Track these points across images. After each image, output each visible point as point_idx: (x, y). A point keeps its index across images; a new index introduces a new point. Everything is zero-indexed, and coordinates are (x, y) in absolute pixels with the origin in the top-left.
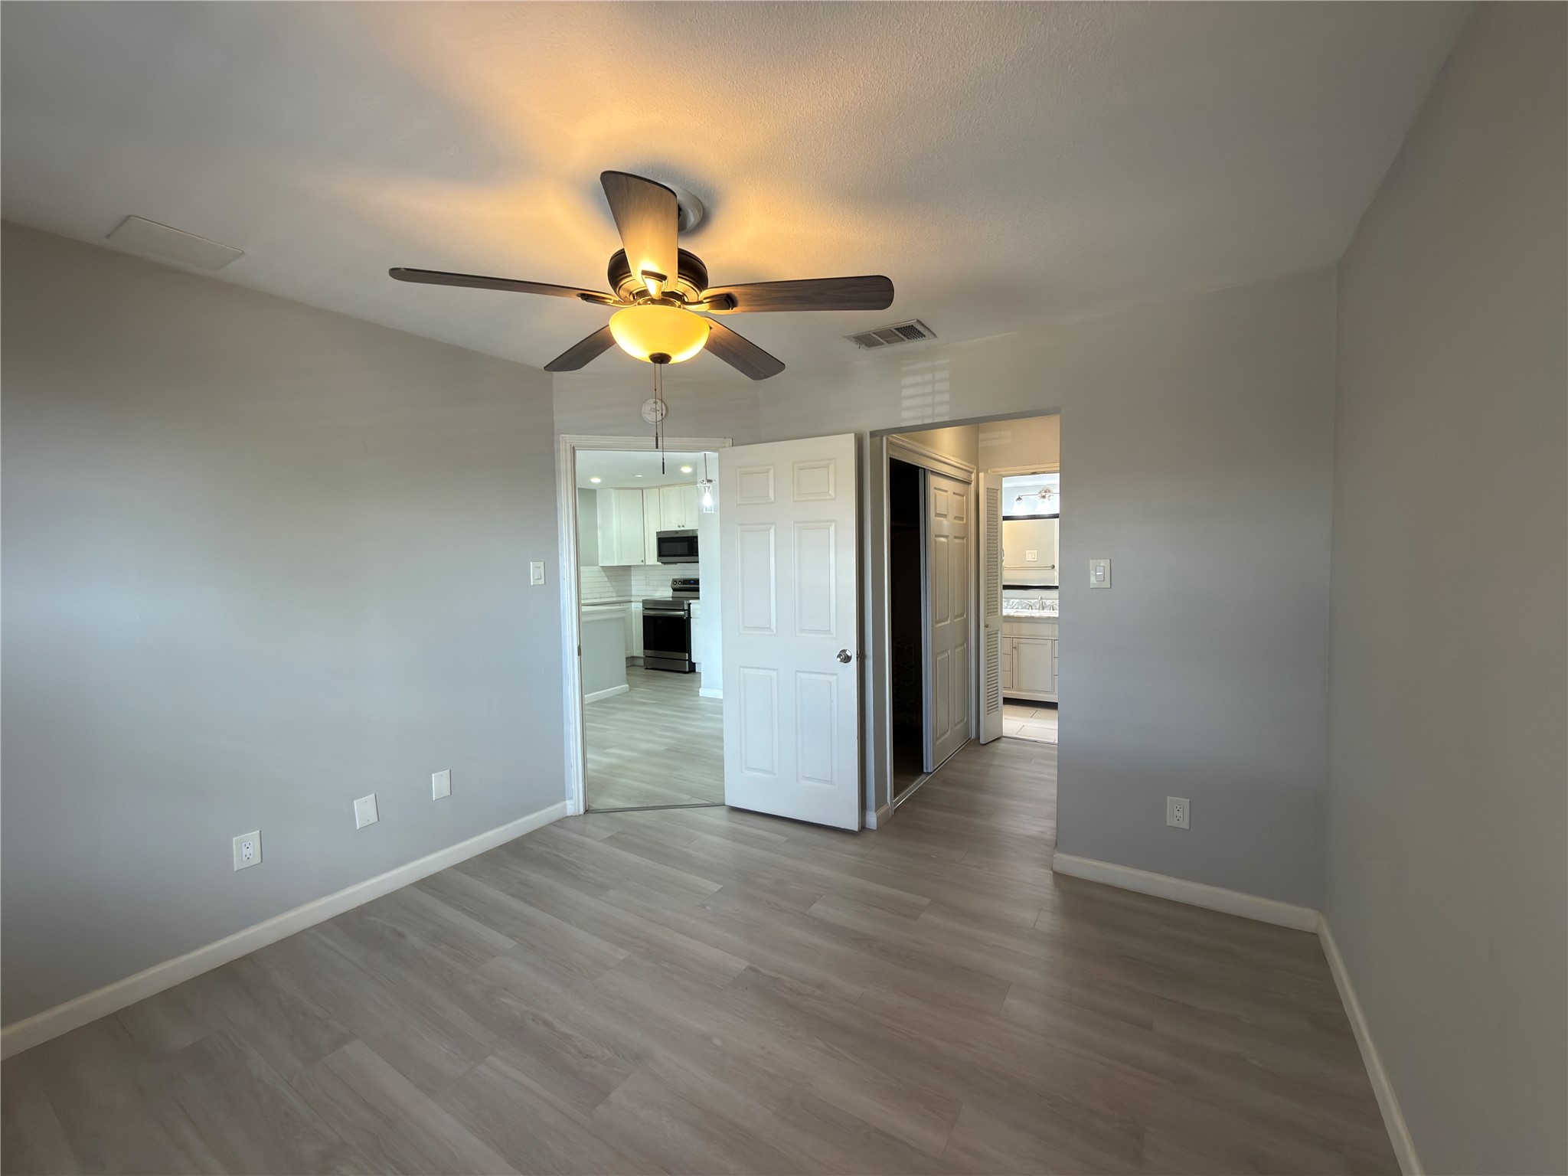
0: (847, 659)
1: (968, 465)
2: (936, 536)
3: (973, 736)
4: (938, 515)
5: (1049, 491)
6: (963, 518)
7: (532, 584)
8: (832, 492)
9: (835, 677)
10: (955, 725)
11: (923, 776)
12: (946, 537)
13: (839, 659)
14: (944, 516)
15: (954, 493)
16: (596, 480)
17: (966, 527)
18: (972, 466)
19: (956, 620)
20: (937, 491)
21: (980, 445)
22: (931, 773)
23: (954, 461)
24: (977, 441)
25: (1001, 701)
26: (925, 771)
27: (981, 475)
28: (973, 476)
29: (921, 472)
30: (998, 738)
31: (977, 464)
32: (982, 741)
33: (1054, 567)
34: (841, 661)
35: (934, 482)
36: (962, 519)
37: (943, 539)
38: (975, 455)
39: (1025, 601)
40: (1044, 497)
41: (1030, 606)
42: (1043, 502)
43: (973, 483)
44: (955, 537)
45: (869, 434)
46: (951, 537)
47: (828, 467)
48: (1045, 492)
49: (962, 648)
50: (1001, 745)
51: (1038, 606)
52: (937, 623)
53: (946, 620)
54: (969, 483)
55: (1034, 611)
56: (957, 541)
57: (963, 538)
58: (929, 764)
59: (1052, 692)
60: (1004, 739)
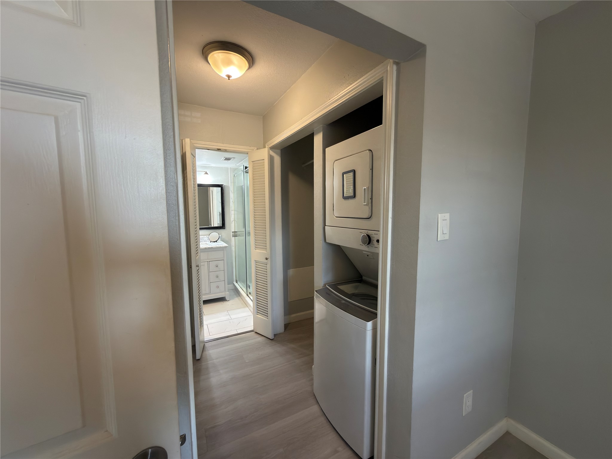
27: (188, 141)
32: (198, 357)
59: (210, 293)
60: (207, 345)
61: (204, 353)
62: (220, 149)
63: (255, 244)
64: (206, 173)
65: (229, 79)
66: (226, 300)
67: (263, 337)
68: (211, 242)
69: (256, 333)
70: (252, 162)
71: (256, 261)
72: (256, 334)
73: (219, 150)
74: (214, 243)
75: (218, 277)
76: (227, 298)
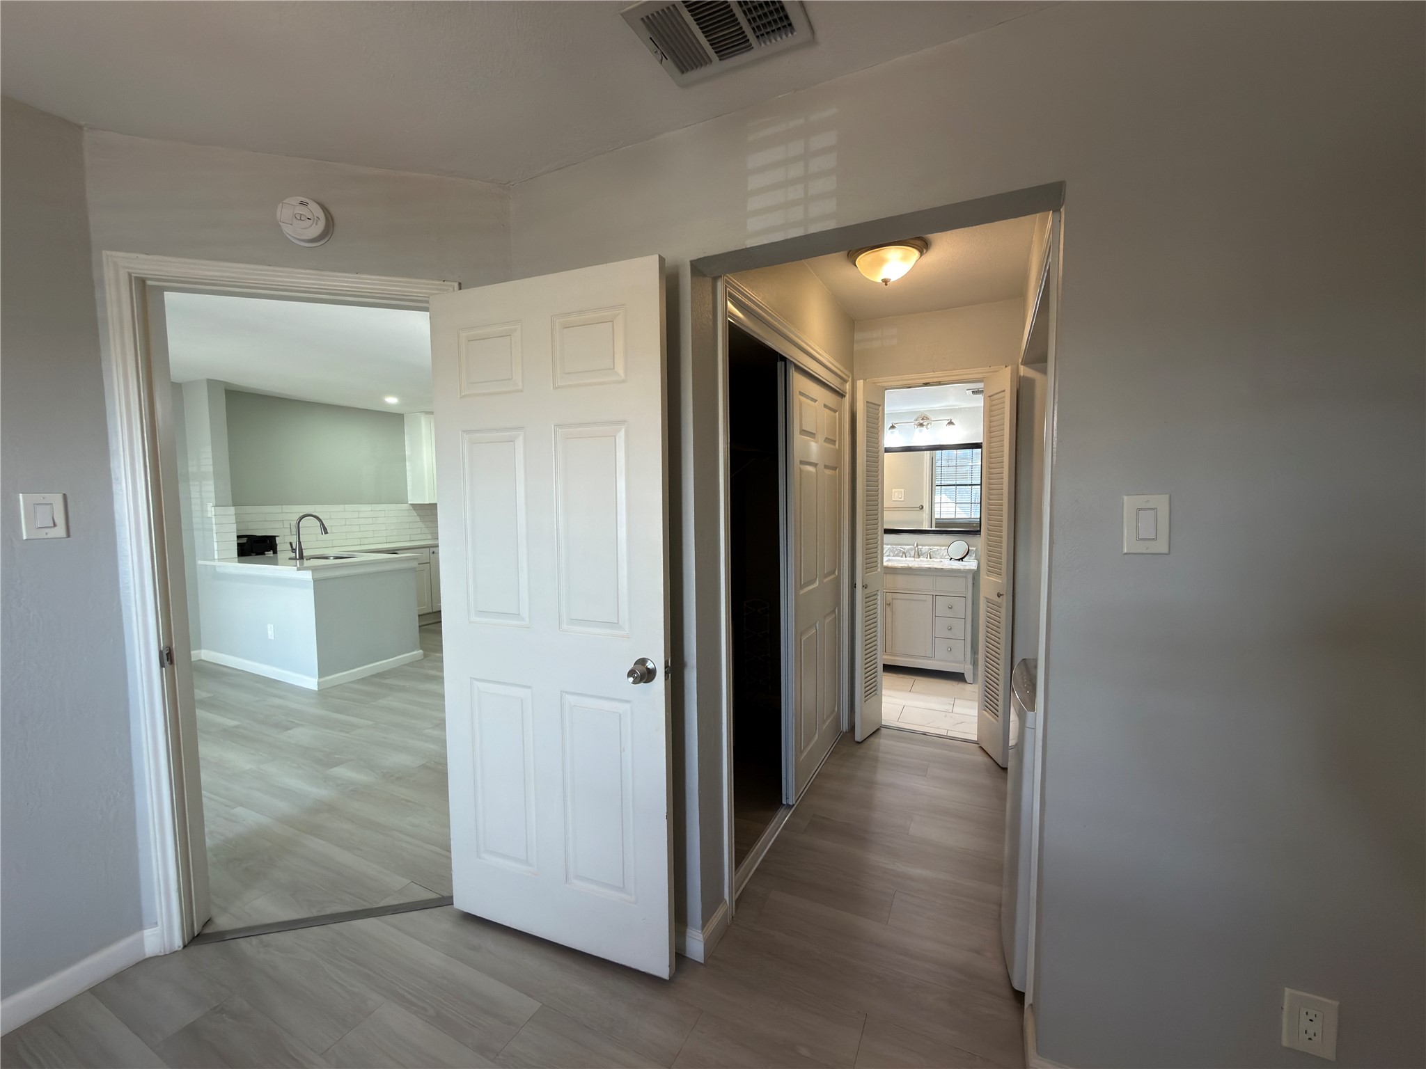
0: (648, 676)
1: (842, 368)
2: (802, 462)
3: (845, 727)
4: (804, 432)
5: (928, 419)
6: (835, 441)
7: (25, 537)
8: (620, 368)
9: (627, 706)
10: (824, 722)
11: (781, 812)
12: (815, 465)
13: (631, 679)
14: (812, 435)
15: (825, 406)
16: (392, 400)
17: (838, 453)
18: (846, 372)
19: (826, 580)
20: (803, 398)
21: (857, 347)
22: (794, 805)
23: (825, 358)
24: (852, 341)
25: (880, 668)
26: (784, 802)
27: (860, 383)
28: (848, 386)
29: (780, 365)
30: (878, 729)
31: (852, 372)
32: (858, 738)
33: (923, 507)
34: (634, 683)
35: (798, 383)
36: (833, 442)
37: (811, 469)
38: (851, 356)
39: (899, 547)
40: (921, 425)
41: (904, 553)
42: (921, 431)
43: (847, 395)
44: (826, 467)
45: (689, 263)
46: (821, 466)
47: (612, 321)
48: (923, 419)
49: (833, 616)
50: (883, 742)
51: (913, 553)
52: (802, 587)
53: (814, 581)
54: (842, 395)
55: (908, 558)
56: (828, 472)
57: (835, 469)
58: (791, 790)
59: (933, 657)
60: (883, 731)
61: (871, 739)
62: (928, 383)
63: (987, 564)
64: (951, 423)
65: (886, 285)
66: (965, 681)
67: (991, 760)
68: (951, 559)
69: (981, 747)
70: (990, 396)
71: (988, 601)
72: (979, 750)
73: (926, 384)
74: (958, 562)
75: (951, 629)
76: (969, 677)
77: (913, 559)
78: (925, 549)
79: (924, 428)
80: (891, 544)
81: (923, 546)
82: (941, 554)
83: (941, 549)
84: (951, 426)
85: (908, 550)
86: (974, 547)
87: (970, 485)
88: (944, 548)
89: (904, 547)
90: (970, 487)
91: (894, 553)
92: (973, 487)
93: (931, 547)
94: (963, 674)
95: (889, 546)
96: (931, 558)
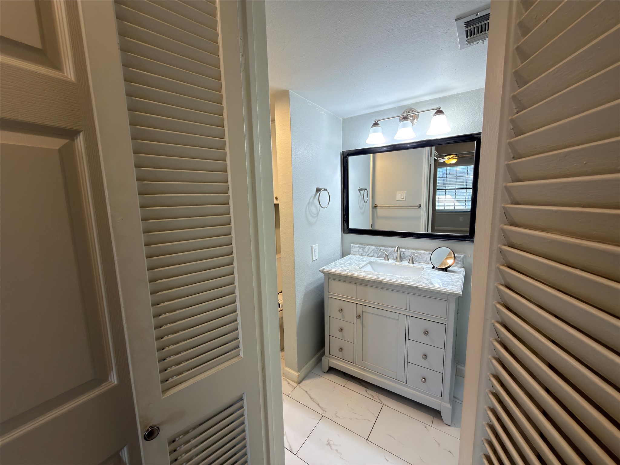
40: (406, 119)
41: (387, 255)
42: (404, 126)
51: (395, 255)
64: (440, 112)
68: (432, 268)
76: (446, 415)
77: (394, 261)
78: (408, 252)
79: (409, 122)
80: (376, 245)
81: (406, 249)
82: (425, 259)
83: (424, 253)
84: (440, 116)
85: (391, 252)
86: (462, 254)
87: (465, 189)
88: (428, 252)
89: (386, 248)
90: (465, 190)
91: (378, 253)
92: (467, 190)
93: (415, 251)
94: (440, 411)
95: (373, 247)
96: (413, 263)
